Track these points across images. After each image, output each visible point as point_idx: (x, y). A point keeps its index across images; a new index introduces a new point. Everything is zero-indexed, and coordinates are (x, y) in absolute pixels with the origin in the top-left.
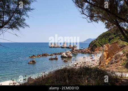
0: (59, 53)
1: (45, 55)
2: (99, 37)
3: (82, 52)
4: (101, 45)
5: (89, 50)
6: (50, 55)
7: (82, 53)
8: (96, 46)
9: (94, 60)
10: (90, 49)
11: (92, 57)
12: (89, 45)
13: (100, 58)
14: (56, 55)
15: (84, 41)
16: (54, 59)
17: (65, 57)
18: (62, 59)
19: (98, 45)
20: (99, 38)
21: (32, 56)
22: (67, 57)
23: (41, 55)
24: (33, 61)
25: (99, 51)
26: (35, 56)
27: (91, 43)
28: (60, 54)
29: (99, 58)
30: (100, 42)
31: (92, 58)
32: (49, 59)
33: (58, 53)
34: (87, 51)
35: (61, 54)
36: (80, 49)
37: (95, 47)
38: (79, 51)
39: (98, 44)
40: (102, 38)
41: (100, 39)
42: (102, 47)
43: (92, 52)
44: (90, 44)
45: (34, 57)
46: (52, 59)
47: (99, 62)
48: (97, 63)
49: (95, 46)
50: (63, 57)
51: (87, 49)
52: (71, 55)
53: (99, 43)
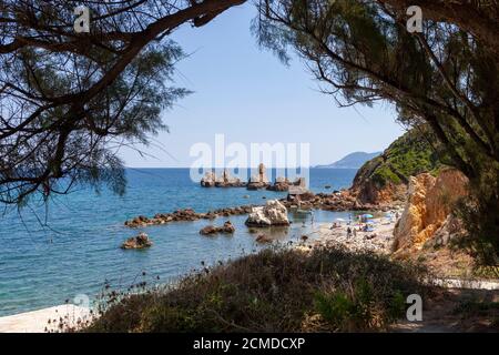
0: (236, 210)
1: (183, 217)
2: (394, 146)
3: (327, 203)
4: (399, 176)
5: (355, 199)
6: (205, 218)
7: (328, 209)
8: (383, 183)
9: (372, 237)
10: (357, 192)
11: (364, 225)
12: (356, 179)
13: (397, 226)
14: (226, 215)
15: (337, 163)
16: (221, 231)
17: (262, 225)
18: (252, 232)
19: (389, 178)
20: (394, 151)
21: (135, 222)
22: (269, 222)
23: (169, 218)
24: (141, 240)
25: (394, 200)
26: (147, 221)
27: (362, 170)
28: (241, 213)
29: (392, 226)
30: (396, 166)
31: (366, 229)
32: (202, 233)
33: (233, 209)
34: (348, 200)
35: (245, 211)
36: (320, 195)
37: (377, 185)
38: (317, 200)
39: (389, 172)
40: (406, 150)
41: (396, 154)
42: (404, 186)
43: (368, 205)
44: (358, 175)
45: (145, 224)
46: (210, 233)
47: (391, 242)
48: (383, 247)
49: (380, 181)
50: (252, 225)
51: (346, 194)
52: (286, 217)
53: (394, 171)
